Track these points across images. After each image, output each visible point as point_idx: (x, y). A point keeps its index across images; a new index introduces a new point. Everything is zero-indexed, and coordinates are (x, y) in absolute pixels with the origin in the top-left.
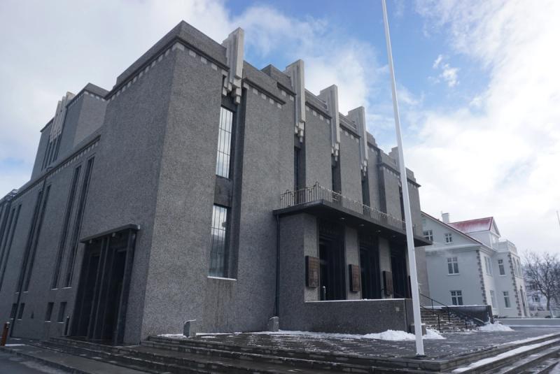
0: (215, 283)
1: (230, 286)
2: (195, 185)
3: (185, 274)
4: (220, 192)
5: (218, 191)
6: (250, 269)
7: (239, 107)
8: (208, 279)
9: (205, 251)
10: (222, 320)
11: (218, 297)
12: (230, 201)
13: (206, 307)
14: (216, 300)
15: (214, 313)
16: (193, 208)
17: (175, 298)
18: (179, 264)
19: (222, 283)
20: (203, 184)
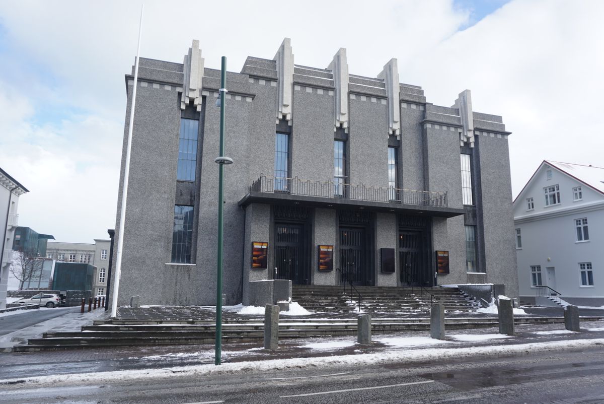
0: (173, 268)
1: (189, 270)
2: (151, 194)
3: (144, 262)
4: (181, 195)
5: (179, 194)
6: (210, 255)
7: (201, 114)
8: (166, 265)
9: (163, 244)
10: (180, 296)
11: (176, 279)
12: (192, 201)
13: (164, 287)
14: (174, 281)
15: (173, 291)
16: (150, 213)
17: (136, 280)
18: (138, 255)
19: (180, 268)
20: (158, 192)
